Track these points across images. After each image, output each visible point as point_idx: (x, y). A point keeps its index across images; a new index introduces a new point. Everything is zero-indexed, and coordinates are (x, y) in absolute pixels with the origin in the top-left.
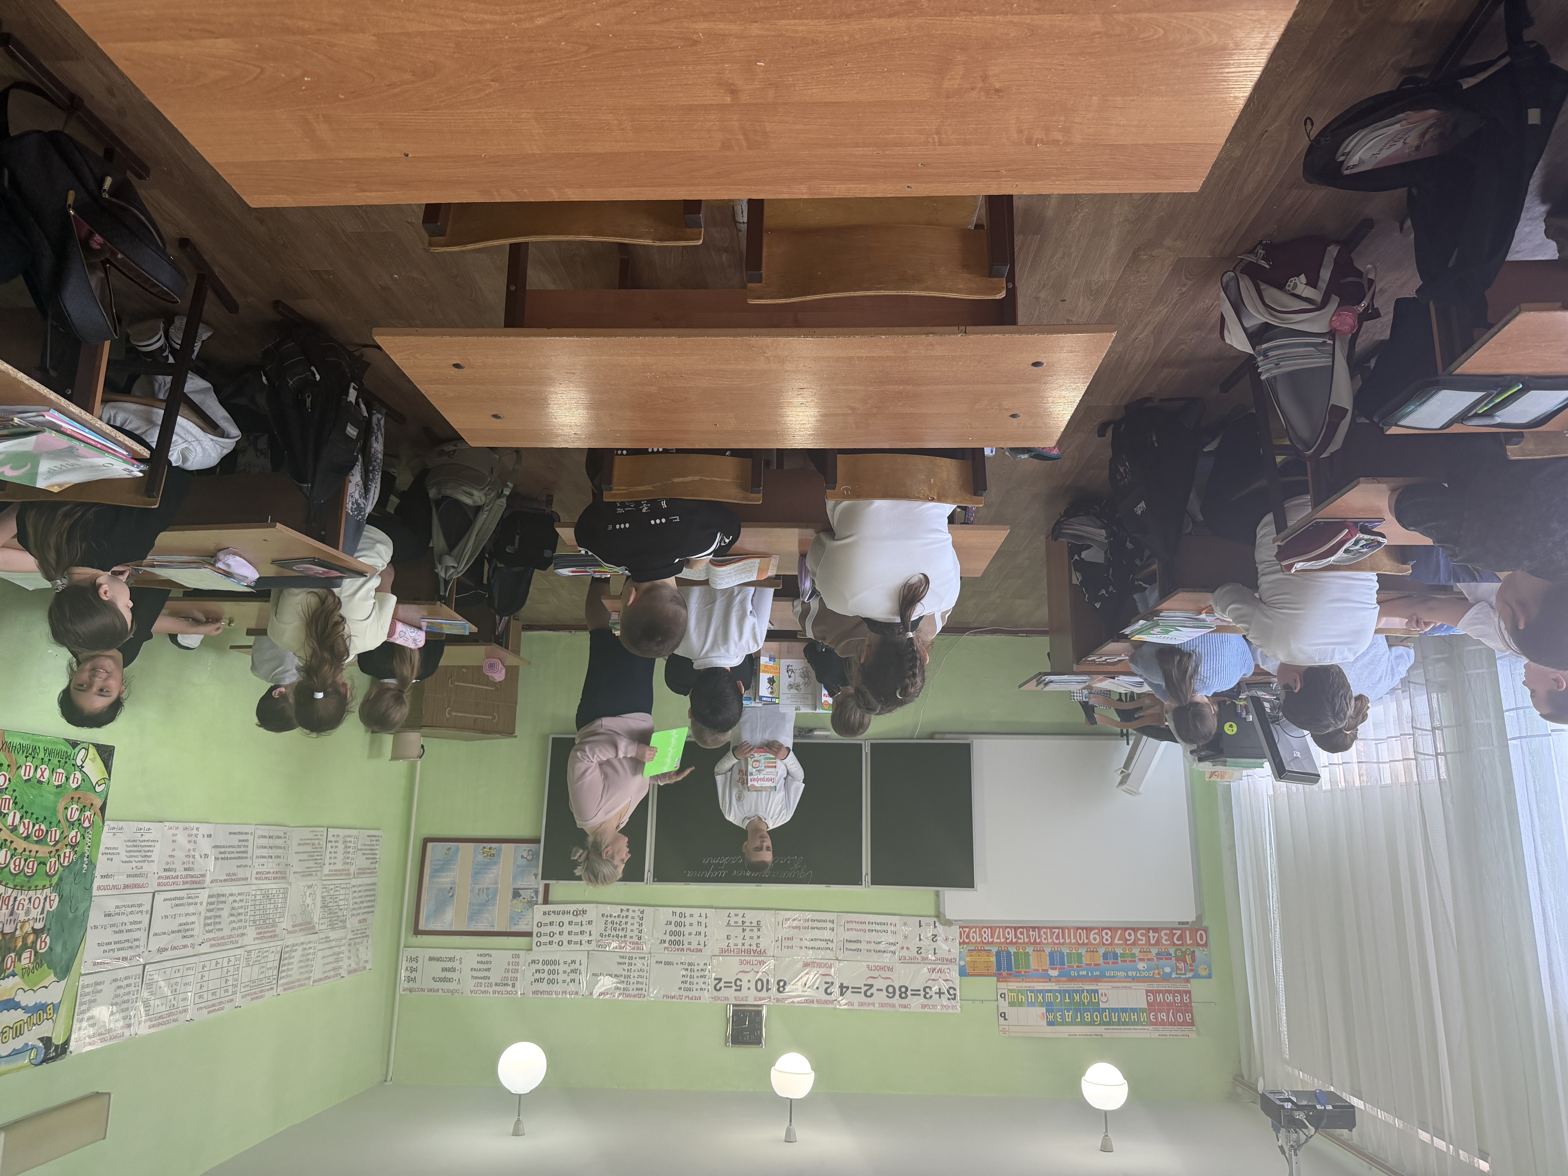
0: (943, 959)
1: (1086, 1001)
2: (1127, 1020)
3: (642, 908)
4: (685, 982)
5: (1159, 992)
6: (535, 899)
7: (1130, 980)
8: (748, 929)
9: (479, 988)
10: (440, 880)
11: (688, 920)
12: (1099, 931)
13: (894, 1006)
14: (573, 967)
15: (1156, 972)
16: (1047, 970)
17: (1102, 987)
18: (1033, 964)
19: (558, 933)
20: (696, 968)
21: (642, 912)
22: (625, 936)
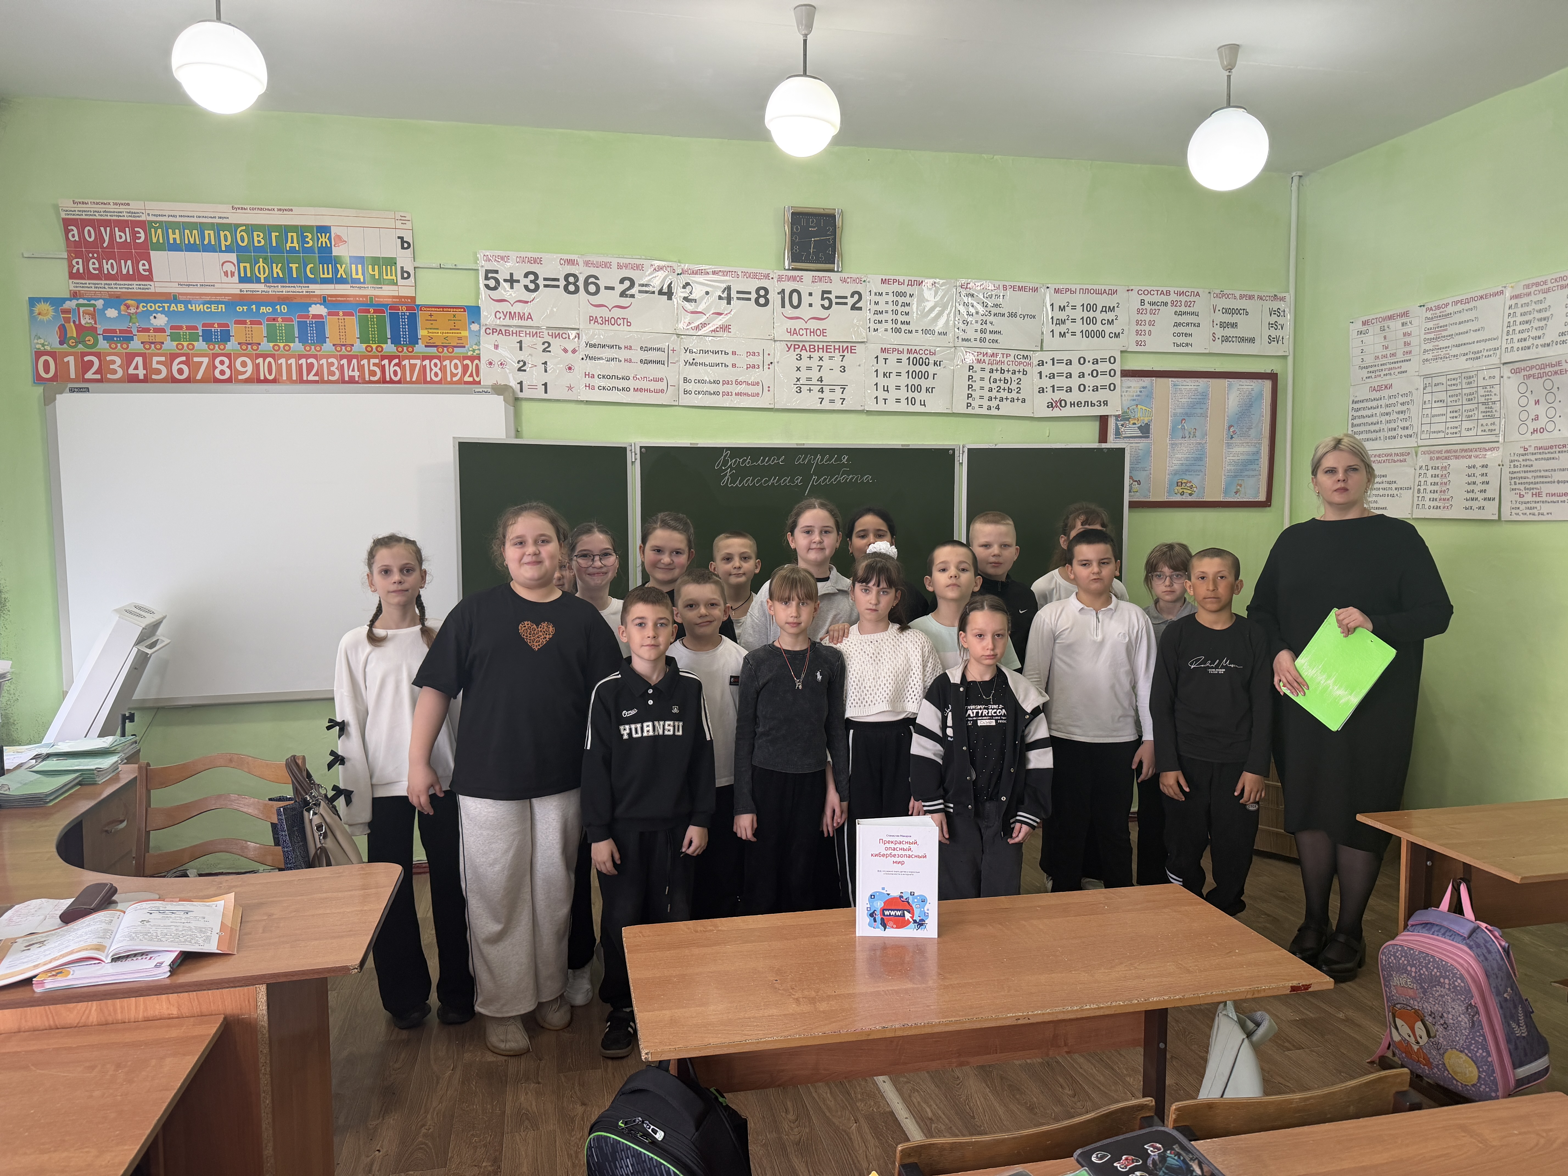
0: (507, 333)
1: (261, 264)
2: (187, 231)
3: (970, 411)
4: (904, 305)
5: (128, 277)
6: (1120, 423)
7: (182, 298)
8: (814, 381)
9: (1188, 299)
10: (1246, 449)
11: (903, 394)
12: (236, 378)
13: (587, 263)
14: (1062, 328)
15: (132, 310)
16: (330, 314)
17: (233, 287)
18: (353, 324)
19: (1086, 375)
20: (889, 325)
21: (969, 405)
22: (991, 371)
